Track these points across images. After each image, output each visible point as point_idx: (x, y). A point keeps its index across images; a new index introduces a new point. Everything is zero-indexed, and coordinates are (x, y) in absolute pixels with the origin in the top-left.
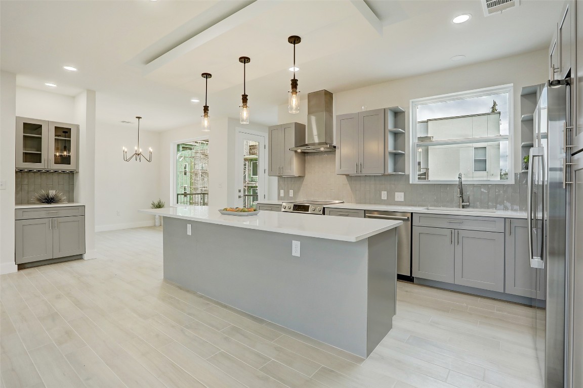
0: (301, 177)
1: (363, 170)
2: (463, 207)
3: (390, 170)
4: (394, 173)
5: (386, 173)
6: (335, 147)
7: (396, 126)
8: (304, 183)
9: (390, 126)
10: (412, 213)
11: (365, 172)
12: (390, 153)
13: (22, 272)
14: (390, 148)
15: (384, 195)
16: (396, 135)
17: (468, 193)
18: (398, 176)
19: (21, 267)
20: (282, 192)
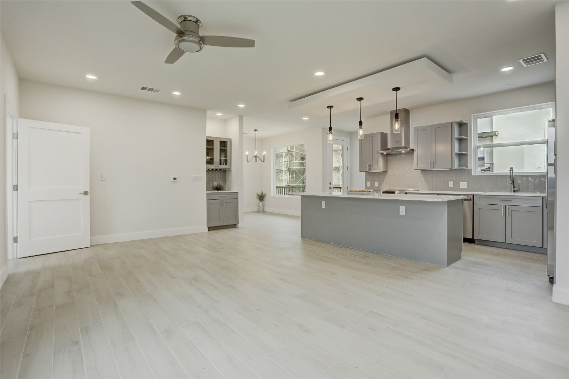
0: (385, 172)
1: (435, 166)
2: (514, 191)
3: (456, 166)
4: (459, 168)
5: (453, 168)
6: (413, 150)
7: (460, 134)
8: (387, 176)
9: (456, 135)
10: (473, 195)
11: (437, 167)
12: (456, 154)
13: (211, 232)
14: (456, 150)
15: (451, 184)
16: (460, 140)
17: (518, 181)
18: (462, 170)
19: (210, 229)
20: (369, 183)
